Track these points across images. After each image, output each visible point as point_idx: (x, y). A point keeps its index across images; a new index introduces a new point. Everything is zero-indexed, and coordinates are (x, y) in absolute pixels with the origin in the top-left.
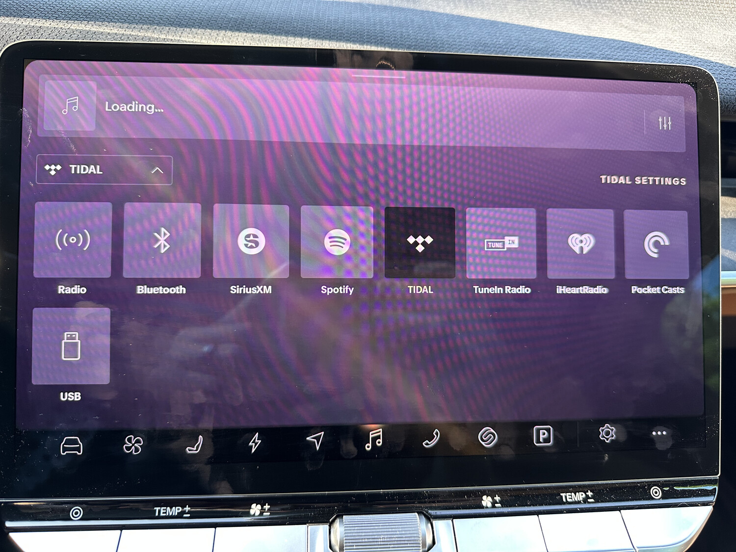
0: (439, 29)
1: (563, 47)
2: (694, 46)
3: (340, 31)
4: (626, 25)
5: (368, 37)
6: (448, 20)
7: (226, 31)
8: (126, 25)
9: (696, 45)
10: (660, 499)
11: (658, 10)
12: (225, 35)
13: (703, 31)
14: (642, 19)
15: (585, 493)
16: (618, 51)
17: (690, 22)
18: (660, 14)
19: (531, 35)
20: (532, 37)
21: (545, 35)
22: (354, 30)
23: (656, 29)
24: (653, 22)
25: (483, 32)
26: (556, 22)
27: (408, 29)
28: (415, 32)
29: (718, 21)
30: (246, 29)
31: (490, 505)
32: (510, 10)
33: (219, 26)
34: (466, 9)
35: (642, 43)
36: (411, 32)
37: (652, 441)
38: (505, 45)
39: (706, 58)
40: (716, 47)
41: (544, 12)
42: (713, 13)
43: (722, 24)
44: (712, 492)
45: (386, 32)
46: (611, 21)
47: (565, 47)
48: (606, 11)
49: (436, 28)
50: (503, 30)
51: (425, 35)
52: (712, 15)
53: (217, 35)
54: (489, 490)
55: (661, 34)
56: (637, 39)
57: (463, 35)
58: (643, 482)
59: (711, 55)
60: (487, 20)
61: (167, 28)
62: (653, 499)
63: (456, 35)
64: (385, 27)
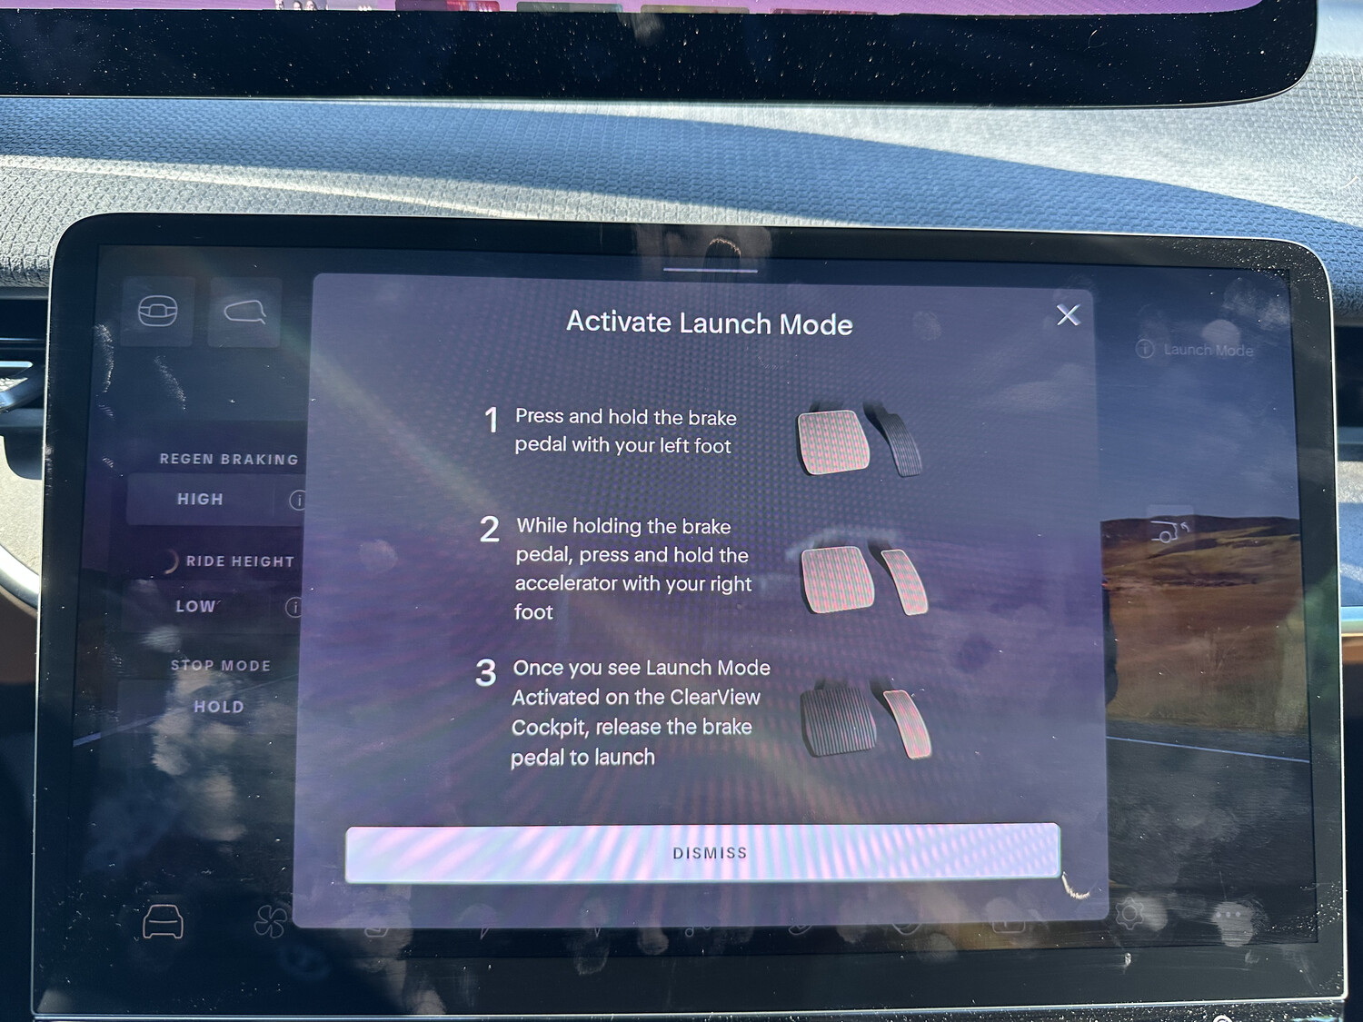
0: (823, 168)
1: (1048, 197)
2: (1292, 189)
3: (647, 178)
4: (1166, 151)
5: (697, 187)
6: (842, 149)
7: (447, 180)
8: (275, 171)
9: (1295, 188)
11: (1227, 120)
12: (445, 187)
13: (1309, 158)
14: (1196, 138)
16: (1148, 203)
17: (1287, 142)
18: (1230, 129)
19: (990, 176)
20: (991, 179)
21: (1015, 174)
22: (673, 174)
23: (1222, 157)
24: (1217, 144)
25: (903, 172)
26: (1036, 148)
27: (767, 171)
28: (780, 177)
29: (1337, 138)
30: (483, 176)
32: (954, 126)
33: (435, 171)
34: (874, 128)
35: (1195, 186)
36: (772, 176)
37: (1214, 931)
38: (942, 196)
39: (1312, 213)
40: (1333, 191)
41: (1015, 129)
42: (1328, 124)
43: (1346, 144)
45: (728, 178)
46: (1137, 143)
47: (1052, 197)
48: (1130, 124)
49: (818, 166)
50: (939, 168)
51: (798, 181)
52: (1328, 127)
53: (432, 187)
55: (1230, 168)
56: (1185, 179)
57: (867, 178)
58: (1198, 1007)
59: (1323, 207)
60: (912, 148)
61: (345, 176)
63: (853, 180)
64: (728, 167)
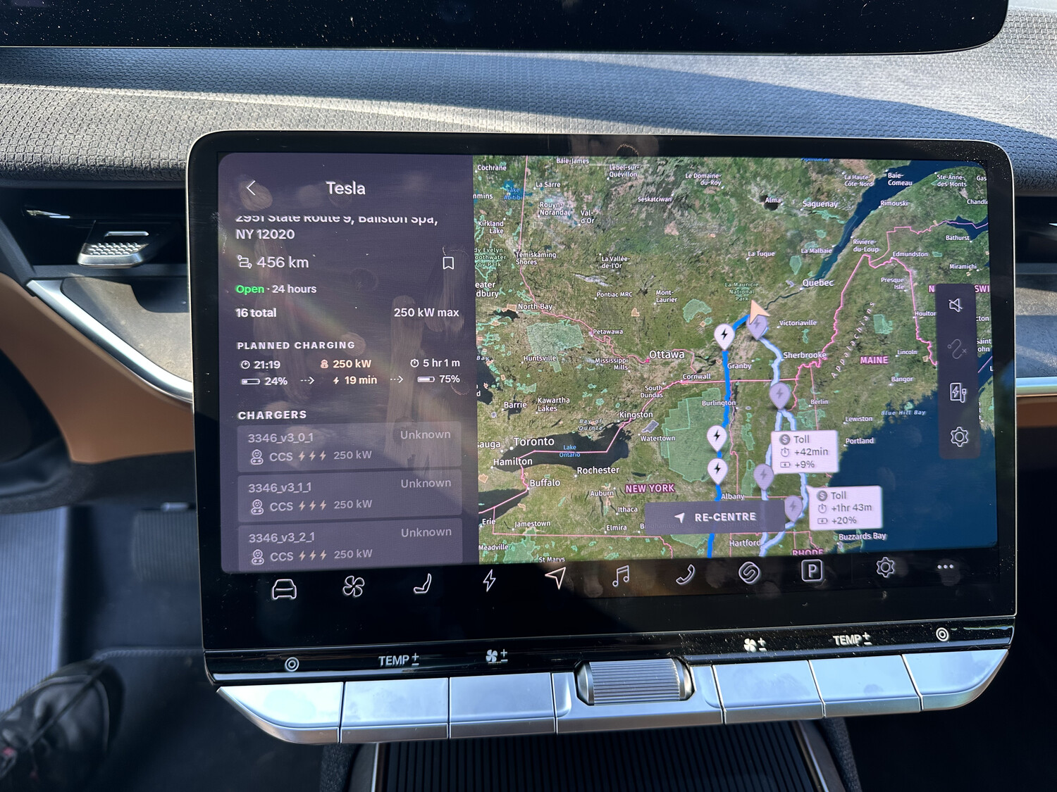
4: (904, 78)
5: (597, 107)
6: (688, 80)
9: (989, 104)
10: (947, 641)
13: (998, 82)
14: (923, 68)
15: (861, 635)
19: (788, 97)
20: (790, 99)
21: (805, 96)
22: (580, 98)
23: (940, 82)
24: (937, 73)
25: (731, 95)
27: (641, 95)
28: (651, 99)
29: (1016, 68)
30: (453, 101)
31: (753, 649)
34: (708, 64)
37: (937, 575)
40: (1014, 105)
43: (1022, 72)
44: (1008, 633)
49: (675, 91)
54: (752, 632)
56: (916, 98)
58: (927, 623)
59: (1007, 116)
62: (939, 641)
63: (700, 101)
64: (615, 93)
